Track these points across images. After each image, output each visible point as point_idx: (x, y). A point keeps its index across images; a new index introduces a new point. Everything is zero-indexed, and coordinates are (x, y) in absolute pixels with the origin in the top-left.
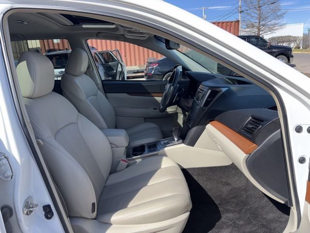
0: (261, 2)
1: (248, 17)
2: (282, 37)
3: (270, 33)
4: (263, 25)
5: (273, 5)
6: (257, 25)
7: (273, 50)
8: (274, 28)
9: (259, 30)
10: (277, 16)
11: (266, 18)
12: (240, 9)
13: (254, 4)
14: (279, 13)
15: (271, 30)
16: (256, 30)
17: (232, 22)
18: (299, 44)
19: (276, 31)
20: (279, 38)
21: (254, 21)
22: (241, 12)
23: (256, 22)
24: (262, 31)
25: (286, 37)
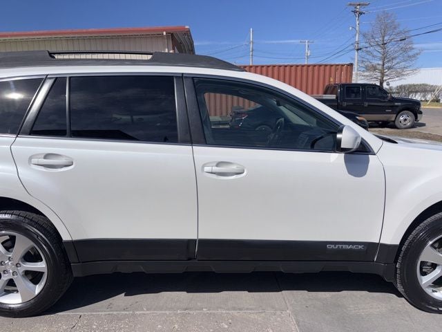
0: (386, 38)
1: (368, 57)
2: (414, 85)
3: (397, 79)
4: (389, 68)
5: (403, 42)
6: (380, 67)
7: (396, 104)
8: (403, 73)
9: (383, 74)
10: (409, 57)
11: (393, 59)
12: (356, 45)
13: (377, 40)
14: (411, 53)
15: (399, 75)
16: (379, 74)
17: (343, 65)
18: (438, 97)
19: (406, 77)
20: (410, 86)
21: (377, 62)
22: (358, 50)
23: (379, 64)
24: (387, 75)
25: (421, 85)
